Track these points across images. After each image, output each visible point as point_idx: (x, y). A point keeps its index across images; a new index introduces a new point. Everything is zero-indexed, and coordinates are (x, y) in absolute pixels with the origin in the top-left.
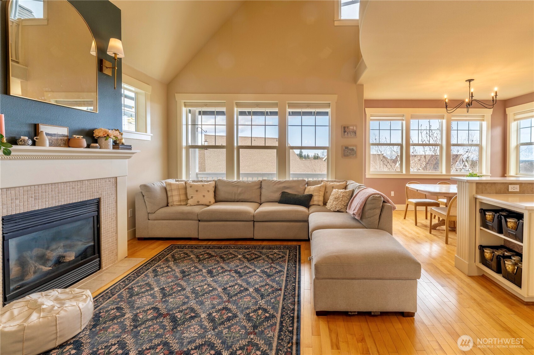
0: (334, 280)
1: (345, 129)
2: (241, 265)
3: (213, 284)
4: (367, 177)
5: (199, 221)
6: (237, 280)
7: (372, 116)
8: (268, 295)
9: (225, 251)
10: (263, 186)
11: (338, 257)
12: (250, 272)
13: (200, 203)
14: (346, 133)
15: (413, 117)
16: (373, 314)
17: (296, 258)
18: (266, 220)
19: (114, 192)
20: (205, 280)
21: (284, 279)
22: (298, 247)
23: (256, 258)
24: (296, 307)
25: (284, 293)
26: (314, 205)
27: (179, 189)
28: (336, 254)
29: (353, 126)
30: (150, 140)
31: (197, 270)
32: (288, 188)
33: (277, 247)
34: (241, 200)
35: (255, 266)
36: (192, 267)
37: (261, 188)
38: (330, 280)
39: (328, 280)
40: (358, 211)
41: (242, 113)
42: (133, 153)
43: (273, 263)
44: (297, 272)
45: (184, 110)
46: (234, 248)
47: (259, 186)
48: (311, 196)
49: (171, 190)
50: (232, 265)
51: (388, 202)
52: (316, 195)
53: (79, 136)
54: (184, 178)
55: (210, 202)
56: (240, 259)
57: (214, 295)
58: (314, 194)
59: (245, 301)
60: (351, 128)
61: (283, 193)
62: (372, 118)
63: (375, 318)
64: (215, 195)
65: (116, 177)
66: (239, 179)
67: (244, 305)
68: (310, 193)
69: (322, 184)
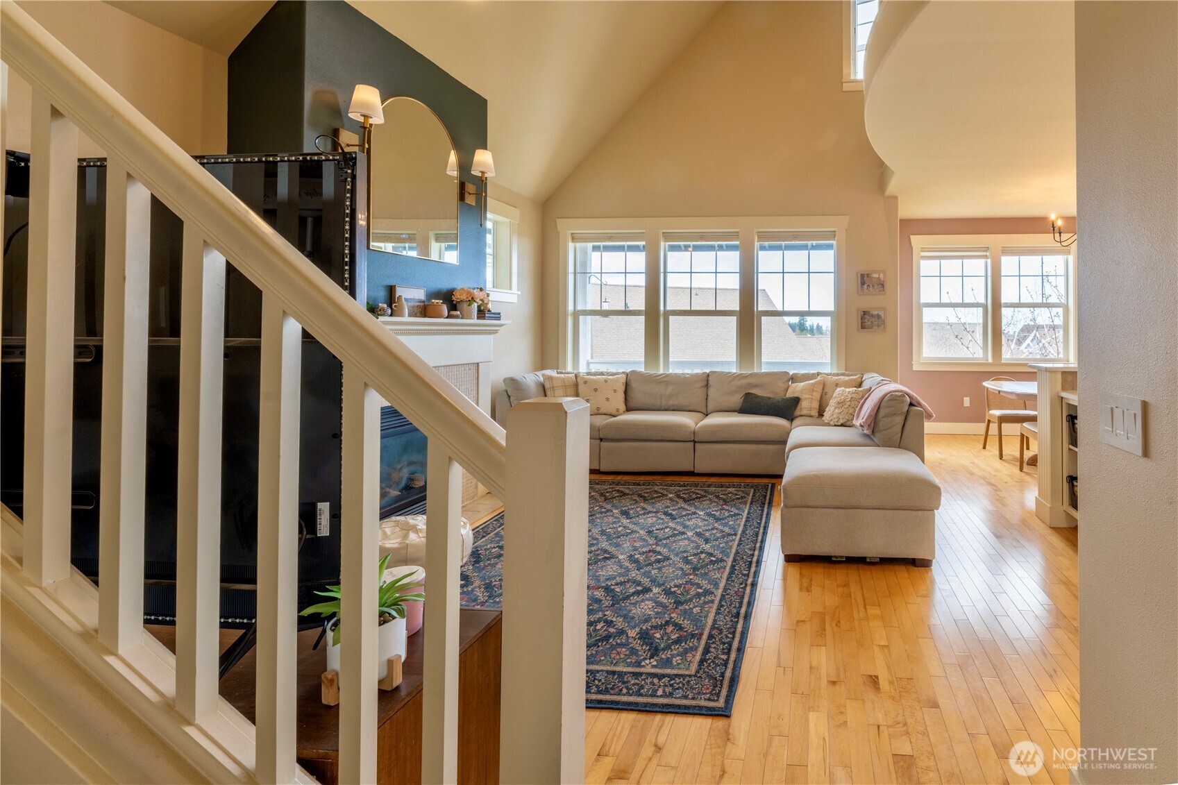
0: (811, 509)
1: (864, 279)
2: (673, 505)
3: (631, 526)
4: (915, 368)
5: (601, 440)
6: (667, 523)
7: (923, 250)
8: (716, 540)
9: (647, 489)
10: (710, 383)
11: (817, 477)
12: (688, 515)
13: (602, 410)
14: (865, 286)
15: (1007, 251)
16: (868, 560)
17: (765, 499)
18: (715, 440)
19: (475, 388)
20: (619, 522)
21: (743, 523)
22: (770, 485)
23: (697, 498)
24: (756, 553)
25: (741, 538)
26: (801, 416)
27: (565, 386)
28: (815, 473)
29: (879, 272)
30: (516, 302)
31: (603, 510)
32: (756, 386)
33: (734, 485)
34: (672, 408)
35: (696, 508)
36: (596, 506)
37: (707, 386)
38: (805, 509)
39: (802, 509)
40: (867, 419)
41: (673, 248)
42: (501, 325)
43: (725, 504)
44: (764, 516)
45: (571, 245)
46: (661, 485)
47: (705, 383)
48: (796, 401)
49: (553, 387)
50: (659, 505)
51: (920, 405)
52: (806, 399)
53: (438, 301)
54: (569, 368)
55: (618, 410)
56: (671, 499)
57: (634, 538)
58: (803, 396)
59: (681, 545)
60: (876, 276)
61: (747, 395)
62: (923, 254)
63: (873, 567)
64: (626, 399)
65: (478, 364)
66: (668, 371)
67: (679, 549)
68: (795, 395)
69: (819, 378)
